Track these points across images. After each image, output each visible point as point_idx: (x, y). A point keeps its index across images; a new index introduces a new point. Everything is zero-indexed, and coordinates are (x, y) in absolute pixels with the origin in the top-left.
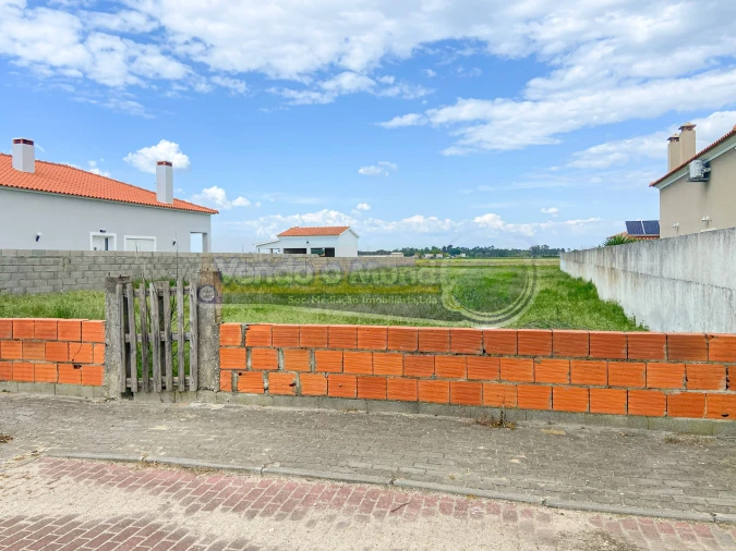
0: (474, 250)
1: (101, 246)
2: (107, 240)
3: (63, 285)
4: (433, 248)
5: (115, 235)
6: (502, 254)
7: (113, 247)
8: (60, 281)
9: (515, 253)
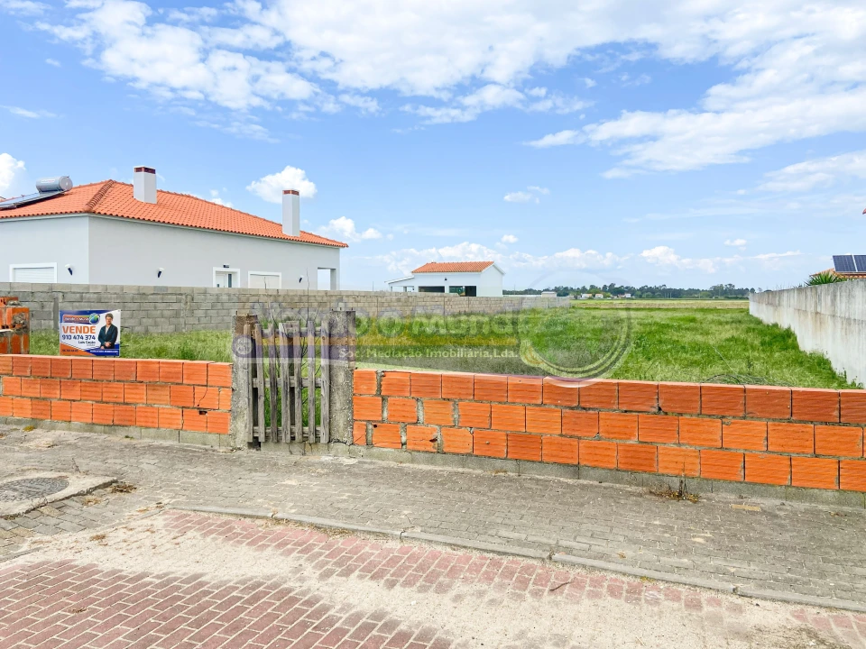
0: (642, 289)
1: (224, 283)
2: (230, 275)
3: (185, 324)
4: (592, 287)
5: (238, 270)
6: (676, 294)
7: (237, 284)
8: (182, 320)
9: (692, 294)
